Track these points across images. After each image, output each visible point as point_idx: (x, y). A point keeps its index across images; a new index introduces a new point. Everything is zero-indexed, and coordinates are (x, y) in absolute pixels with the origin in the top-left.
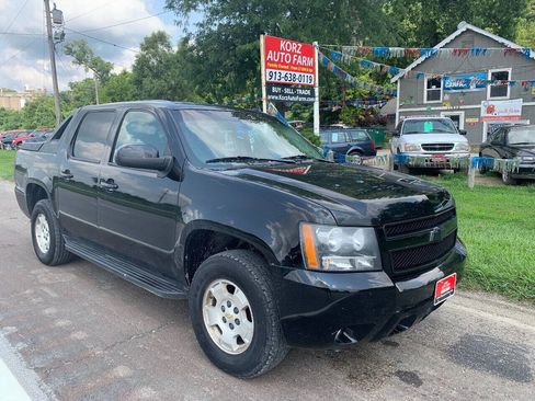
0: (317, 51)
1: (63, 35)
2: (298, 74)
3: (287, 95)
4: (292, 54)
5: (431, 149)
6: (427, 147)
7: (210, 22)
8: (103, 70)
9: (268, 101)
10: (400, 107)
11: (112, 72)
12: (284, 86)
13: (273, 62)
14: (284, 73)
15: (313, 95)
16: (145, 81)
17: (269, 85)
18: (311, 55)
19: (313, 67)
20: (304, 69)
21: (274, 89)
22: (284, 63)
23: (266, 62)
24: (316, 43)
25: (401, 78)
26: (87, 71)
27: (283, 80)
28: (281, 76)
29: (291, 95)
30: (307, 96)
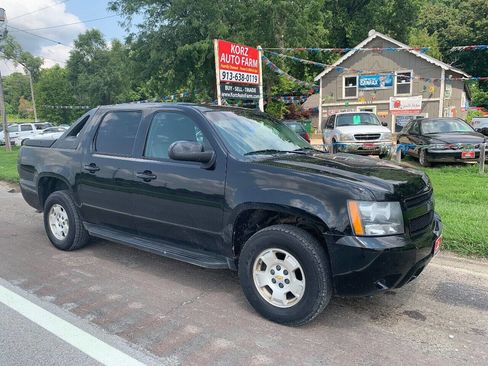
0: (260, 54)
1: (6, 32)
2: (246, 74)
3: (237, 92)
4: (241, 56)
5: (362, 139)
6: (359, 137)
7: (152, 24)
8: (33, 65)
9: (222, 98)
10: (323, 102)
11: (42, 66)
12: (234, 84)
13: (226, 64)
14: (234, 73)
15: (258, 93)
16: (81, 76)
17: (223, 83)
18: (255, 57)
19: (258, 69)
20: (250, 70)
21: (227, 88)
22: (235, 65)
23: (220, 63)
24: (259, 47)
25: (322, 77)
26: (16, 66)
27: (234, 80)
28: (233, 76)
29: (240, 93)
30: (253, 94)
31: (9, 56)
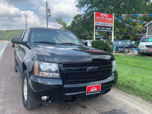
0: (113, 16)
1: (50, 15)
2: (106, 23)
3: (103, 29)
4: (105, 17)
8: (64, 25)
9: (96, 31)
10: (148, 34)
11: (67, 25)
12: (101, 27)
13: (98, 20)
14: (101, 23)
15: (112, 30)
17: (96, 26)
19: (112, 21)
20: (109, 22)
21: (98, 28)
22: (102, 20)
23: (96, 20)
24: (113, 14)
25: (148, 25)
26: (61, 25)
27: (101, 25)
28: (101, 24)
29: (104, 30)
30: (109, 30)
31: (59, 23)
